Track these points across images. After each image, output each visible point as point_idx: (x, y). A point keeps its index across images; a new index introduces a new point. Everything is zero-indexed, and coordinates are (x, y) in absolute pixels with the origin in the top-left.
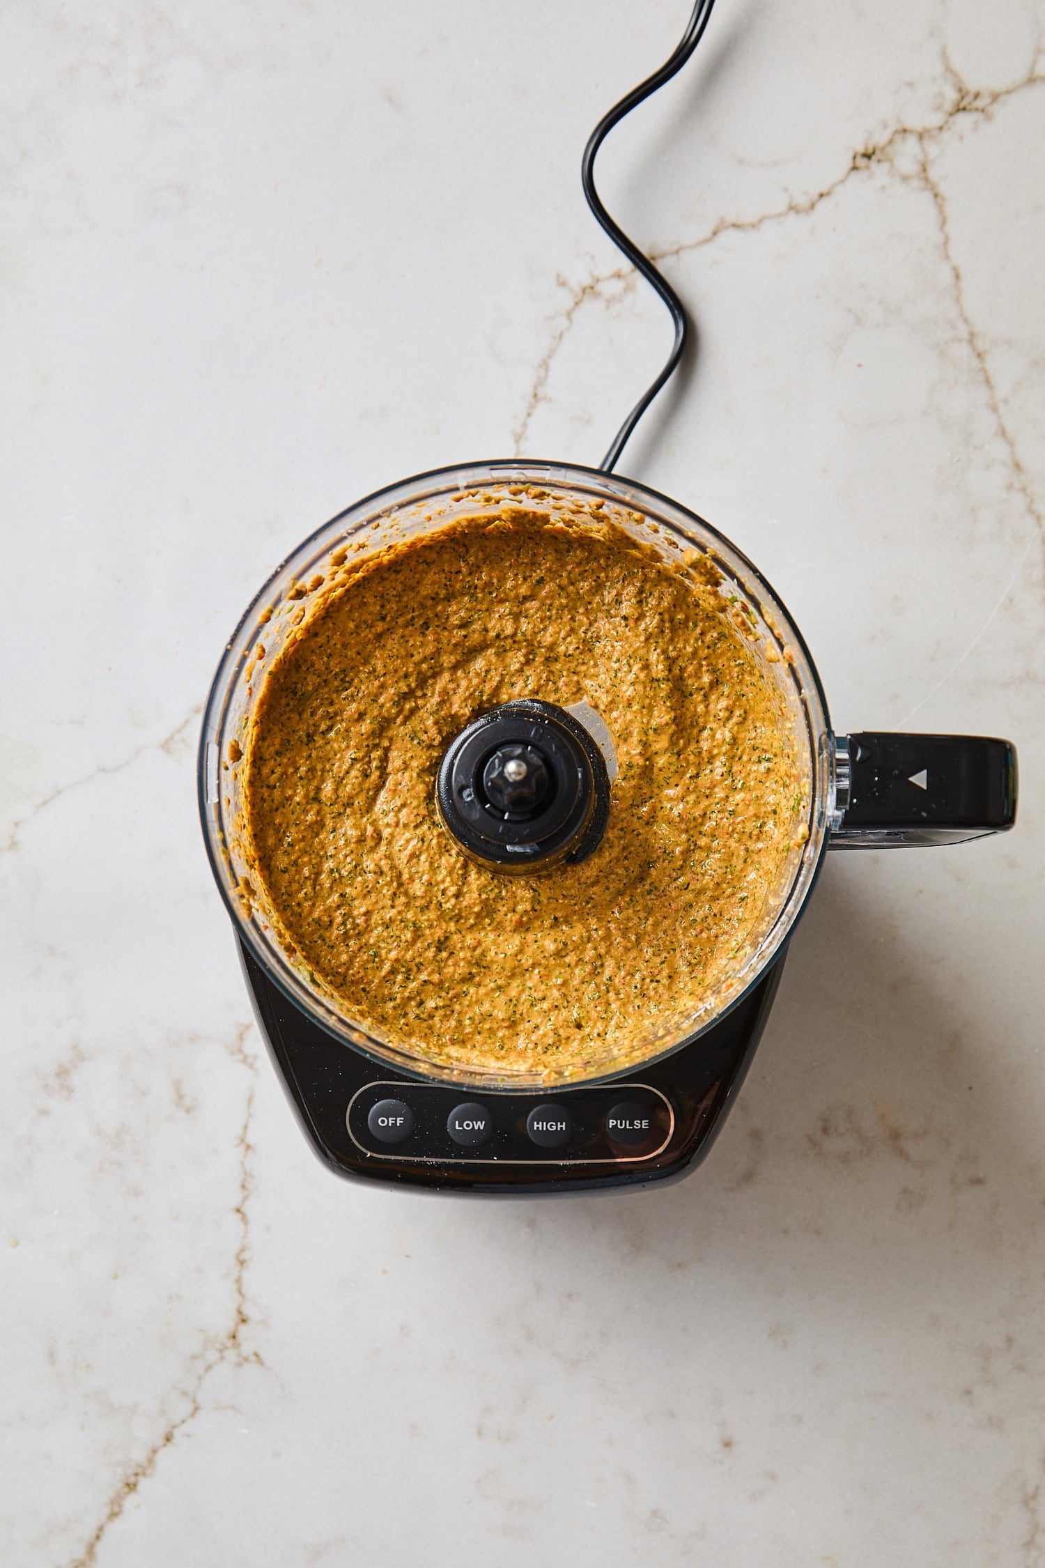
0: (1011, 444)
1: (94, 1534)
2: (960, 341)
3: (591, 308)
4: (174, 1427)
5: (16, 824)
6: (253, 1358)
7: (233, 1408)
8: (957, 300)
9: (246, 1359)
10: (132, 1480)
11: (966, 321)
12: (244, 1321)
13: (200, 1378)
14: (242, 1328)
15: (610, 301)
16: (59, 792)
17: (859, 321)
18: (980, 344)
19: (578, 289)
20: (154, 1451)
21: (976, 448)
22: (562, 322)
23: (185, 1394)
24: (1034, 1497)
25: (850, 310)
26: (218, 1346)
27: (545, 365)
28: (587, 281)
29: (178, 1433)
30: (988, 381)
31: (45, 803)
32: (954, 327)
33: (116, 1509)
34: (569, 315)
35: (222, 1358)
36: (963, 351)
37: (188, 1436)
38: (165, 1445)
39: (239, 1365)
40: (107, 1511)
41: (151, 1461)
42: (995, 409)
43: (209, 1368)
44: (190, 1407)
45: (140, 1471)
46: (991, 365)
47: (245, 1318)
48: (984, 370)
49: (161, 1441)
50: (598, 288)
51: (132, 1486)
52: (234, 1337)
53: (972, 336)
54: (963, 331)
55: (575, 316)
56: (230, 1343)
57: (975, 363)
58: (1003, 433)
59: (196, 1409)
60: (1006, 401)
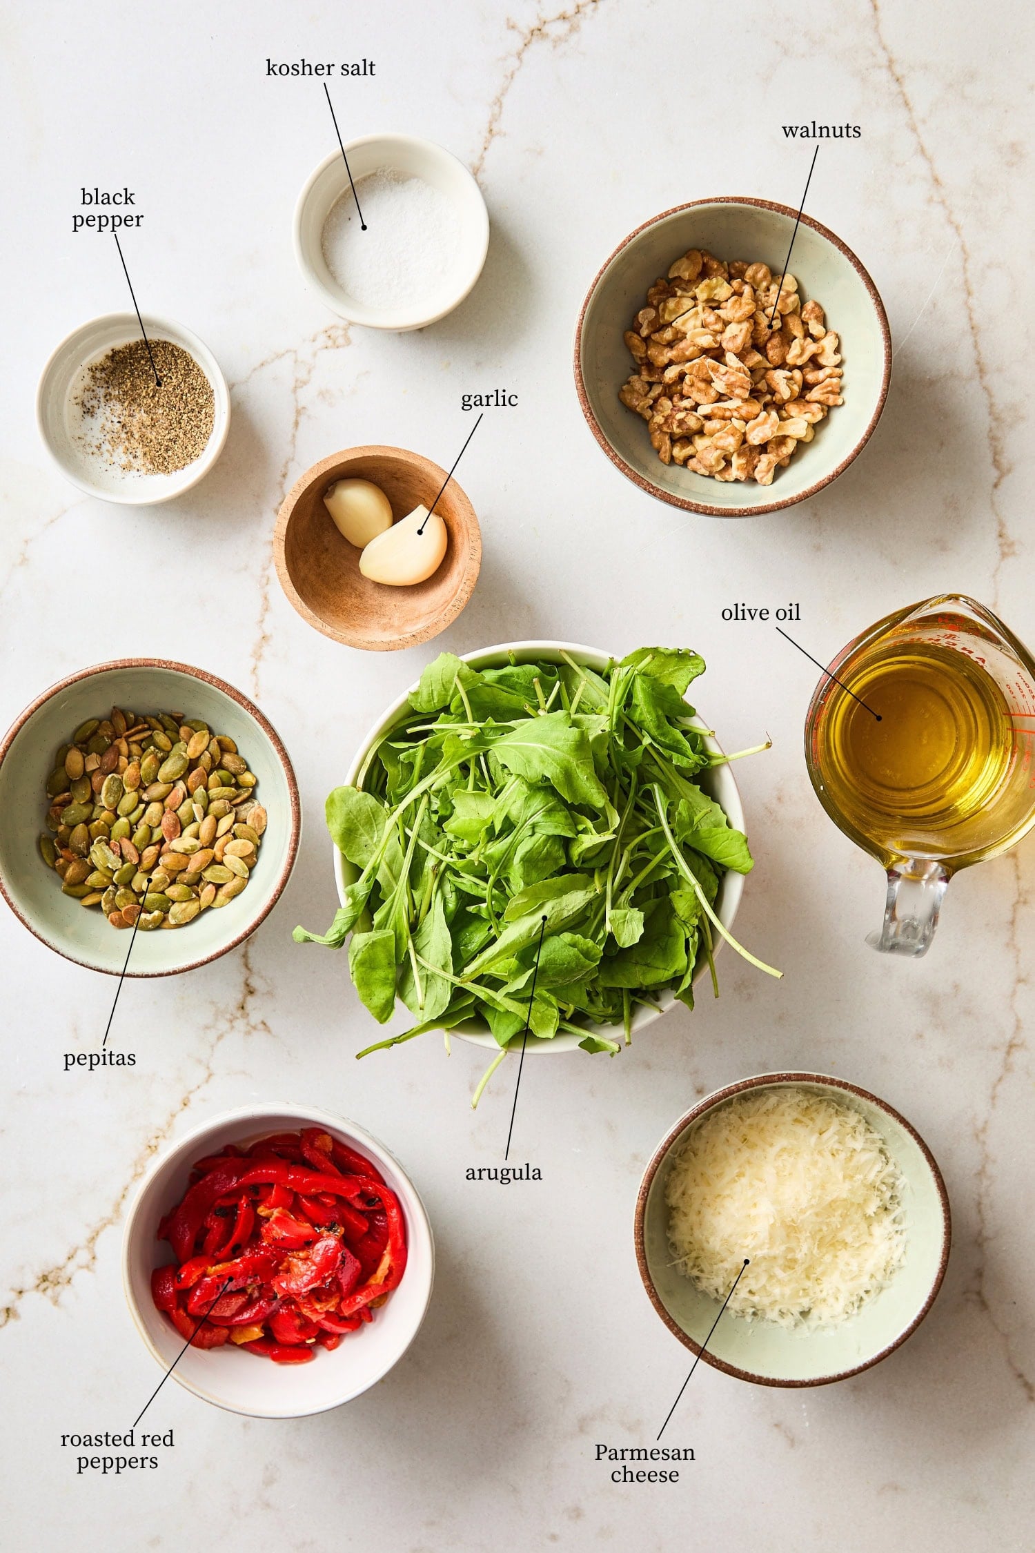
0: (930, 161)
1: (120, 1195)
2: (880, 67)
3: (539, 48)
4: (191, 1092)
5: (26, 542)
6: (261, 1026)
7: (244, 1072)
8: (876, 29)
9: (254, 1028)
10: (153, 1142)
11: (884, 48)
12: (251, 993)
13: (212, 1047)
14: (249, 999)
15: (557, 42)
16: (65, 511)
17: (786, 52)
18: (898, 69)
19: (526, 32)
20: (173, 1116)
21: (897, 165)
22: (513, 62)
23: (199, 1061)
24: (984, 1130)
25: (777, 42)
26: (228, 1016)
27: (498, 102)
28: (535, 24)
29: (194, 1098)
30: (906, 104)
31: (52, 521)
32: (874, 55)
33: (140, 1170)
34: (519, 55)
35: (232, 1027)
36: (883, 76)
37: (204, 1100)
38: (182, 1110)
39: (248, 1033)
40: (131, 1172)
41: (169, 1125)
42: (914, 130)
43: (220, 1037)
44: (205, 1074)
45: (161, 1134)
46: (909, 88)
47: (252, 990)
48: (903, 94)
49: (179, 1106)
50: (546, 29)
51: (154, 1148)
52: (243, 1008)
53: (891, 61)
54: (882, 58)
55: (525, 56)
56: (239, 1014)
57: (894, 87)
58: (923, 151)
59: (210, 1075)
60: (924, 122)
